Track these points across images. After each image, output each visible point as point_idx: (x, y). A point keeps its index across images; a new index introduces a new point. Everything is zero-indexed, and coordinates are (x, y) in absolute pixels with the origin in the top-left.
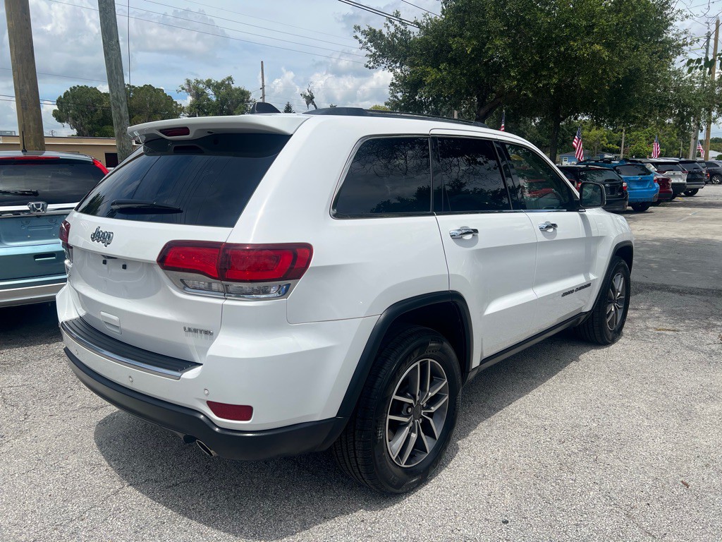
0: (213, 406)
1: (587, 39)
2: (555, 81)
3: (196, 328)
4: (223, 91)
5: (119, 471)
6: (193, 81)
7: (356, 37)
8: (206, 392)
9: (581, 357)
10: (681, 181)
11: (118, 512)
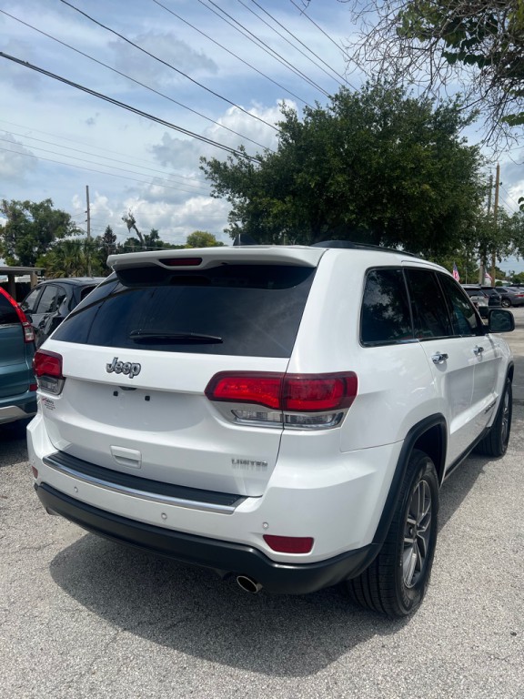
0: (270, 540)
1: (416, 180)
2: (388, 215)
3: (247, 459)
4: (42, 212)
5: (104, 614)
6: (10, 202)
7: (202, 168)
8: (266, 526)
9: (484, 468)
10: (484, 305)
11: (128, 660)
